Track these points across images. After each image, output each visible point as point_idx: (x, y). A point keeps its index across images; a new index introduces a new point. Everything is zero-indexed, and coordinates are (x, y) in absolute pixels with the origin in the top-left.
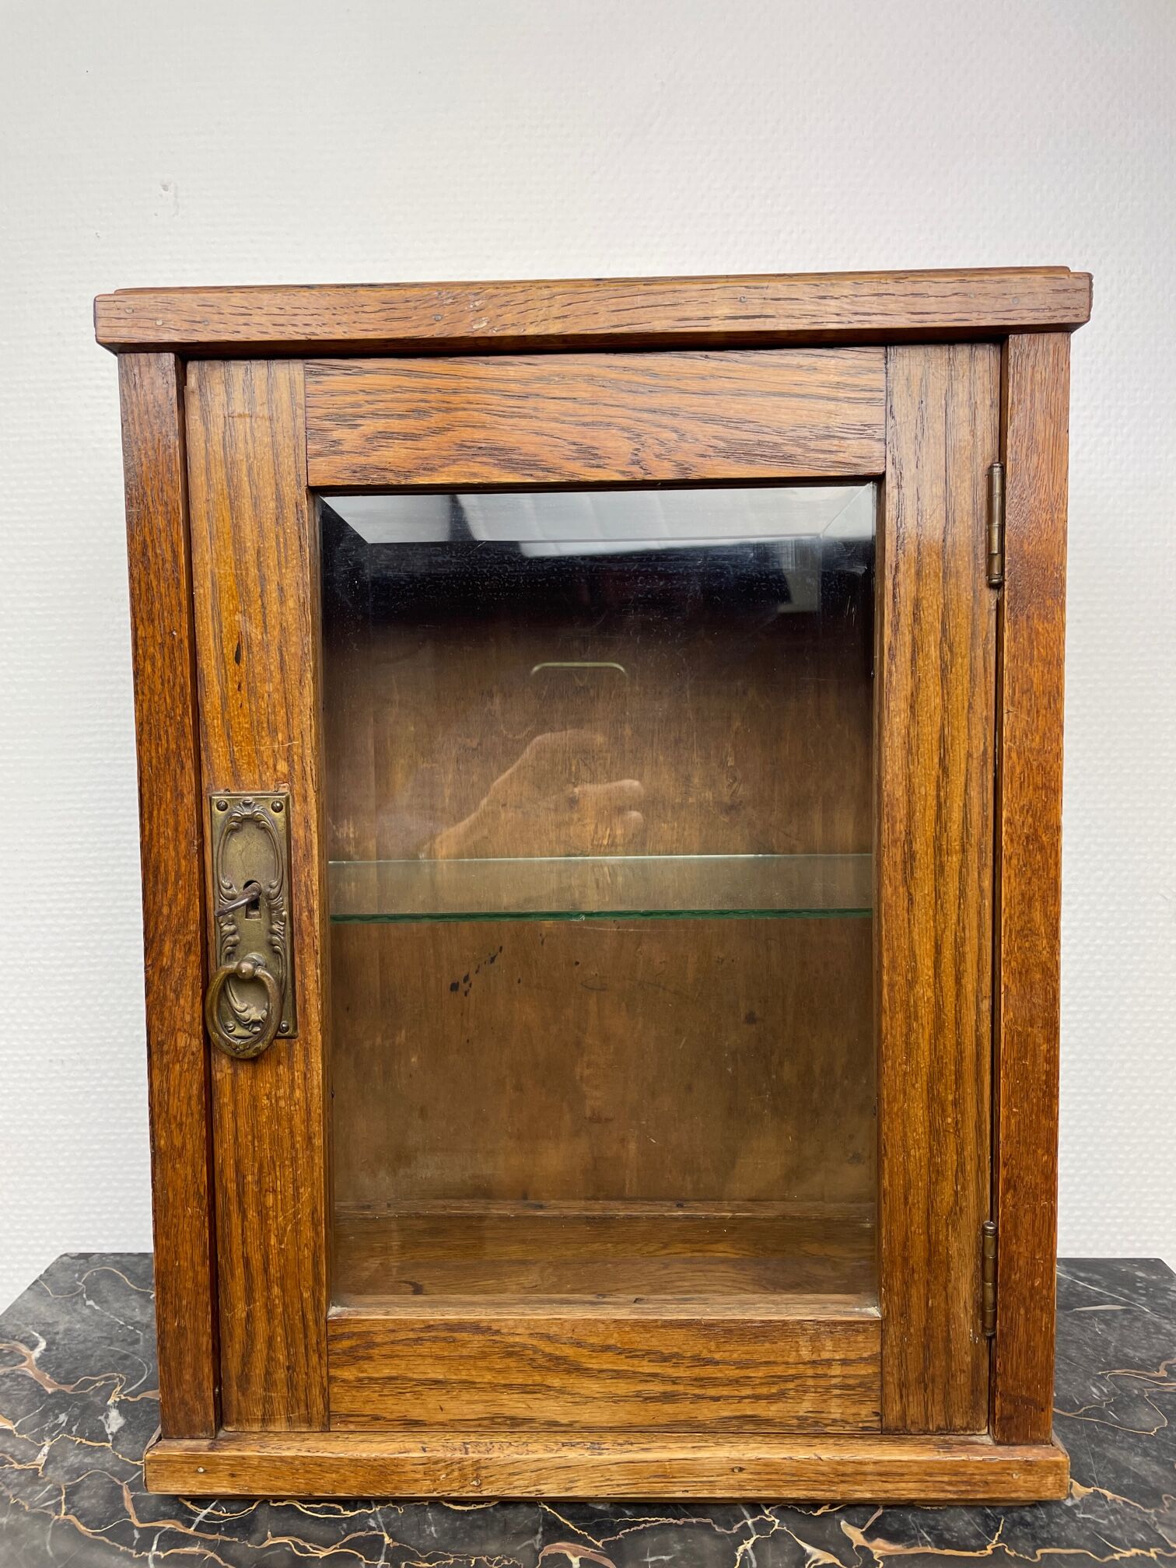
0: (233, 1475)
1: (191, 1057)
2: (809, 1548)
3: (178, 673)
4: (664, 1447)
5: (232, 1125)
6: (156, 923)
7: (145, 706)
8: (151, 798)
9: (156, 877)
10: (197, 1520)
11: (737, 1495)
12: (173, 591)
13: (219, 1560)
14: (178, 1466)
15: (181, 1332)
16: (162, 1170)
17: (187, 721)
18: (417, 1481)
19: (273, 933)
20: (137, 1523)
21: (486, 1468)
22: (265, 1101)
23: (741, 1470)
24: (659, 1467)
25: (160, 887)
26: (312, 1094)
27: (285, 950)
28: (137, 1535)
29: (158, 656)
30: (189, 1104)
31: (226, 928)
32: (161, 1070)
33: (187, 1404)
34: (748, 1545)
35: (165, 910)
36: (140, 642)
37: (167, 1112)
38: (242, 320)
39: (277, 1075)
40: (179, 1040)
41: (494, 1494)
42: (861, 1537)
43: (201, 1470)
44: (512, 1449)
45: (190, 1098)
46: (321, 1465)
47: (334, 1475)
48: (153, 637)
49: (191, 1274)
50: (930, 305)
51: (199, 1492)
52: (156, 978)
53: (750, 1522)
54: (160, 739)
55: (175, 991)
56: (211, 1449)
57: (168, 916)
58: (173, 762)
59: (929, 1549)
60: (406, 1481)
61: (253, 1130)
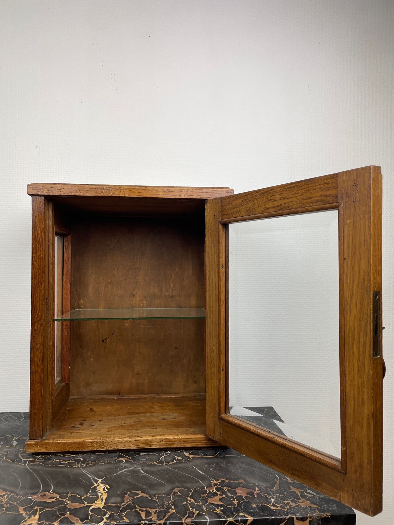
0: (46, 447)
1: (41, 350)
2: (176, 457)
3: (42, 264)
4: (146, 437)
6: (34, 319)
7: (34, 271)
8: (34, 292)
9: (34, 309)
10: (37, 458)
11: (161, 447)
12: (41, 246)
13: (43, 464)
14: (33, 446)
15: (35, 413)
16: (33, 376)
17: (43, 275)
18: (89, 447)
20: (23, 459)
21: (105, 443)
23: (162, 441)
24: (145, 441)
25: (35, 311)
28: (23, 461)
29: (37, 260)
30: (40, 361)
32: (33, 353)
33: (36, 431)
34: (163, 457)
36: (33, 257)
37: (34, 362)
38: (60, 191)
40: (38, 346)
41: (107, 449)
42: (188, 455)
43: (39, 446)
44: (111, 438)
45: (40, 359)
46: (67, 443)
47: (70, 446)
48: (36, 256)
49: (38, 400)
50: (202, 194)
51: (38, 452)
52: (33, 332)
53: (164, 453)
54: (37, 278)
55: (38, 335)
56: (41, 441)
57: (37, 318)
58: (39, 283)
59: (202, 456)
60: (87, 447)
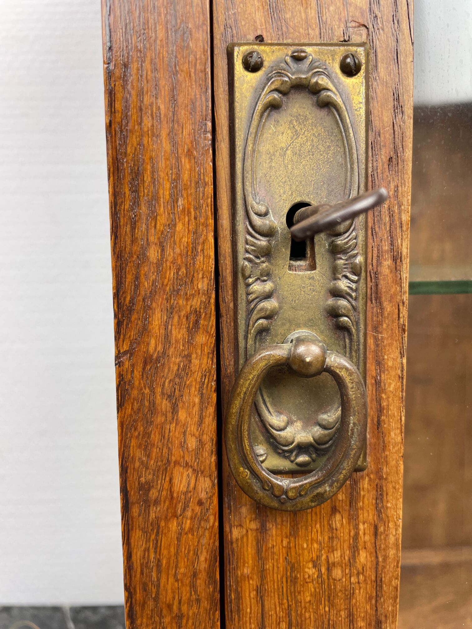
1: (198, 509)
5: (256, 609)
6: (137, 278)
9: (135, 190)
19: (336, 293)
22: (310, 571)
25: (144, 209)
26: (385, 558)
27: (357, 323)
30: (193, 586)
31: (257, 287)
32: (145, 531)
35: (153, 254)
37: (156, 600)
39: (331, 529)
40: (176, 481)
45: (195, 575)
52: (137, 374)
55: (170, 397)
57: (160, 263)
61: (289, 615)
